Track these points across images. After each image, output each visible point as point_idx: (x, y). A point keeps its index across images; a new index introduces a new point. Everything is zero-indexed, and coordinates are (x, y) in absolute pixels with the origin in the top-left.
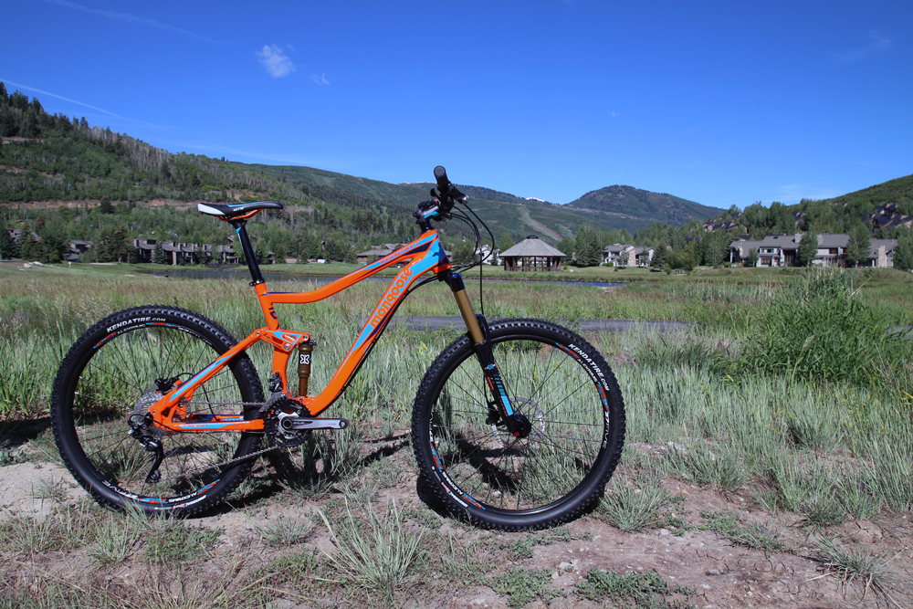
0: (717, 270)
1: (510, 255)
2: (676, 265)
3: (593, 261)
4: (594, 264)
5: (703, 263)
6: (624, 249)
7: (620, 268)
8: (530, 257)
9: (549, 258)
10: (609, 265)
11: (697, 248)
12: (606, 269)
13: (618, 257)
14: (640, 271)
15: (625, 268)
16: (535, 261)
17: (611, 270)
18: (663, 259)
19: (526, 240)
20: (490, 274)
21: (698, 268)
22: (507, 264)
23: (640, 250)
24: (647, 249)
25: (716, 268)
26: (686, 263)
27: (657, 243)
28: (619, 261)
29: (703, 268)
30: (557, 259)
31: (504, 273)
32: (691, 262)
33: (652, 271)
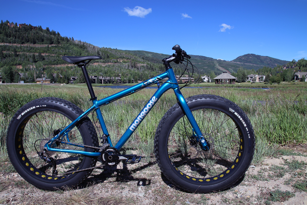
0: (290, 83)
1: (217, 79)
2: (274, 81)
3: (243, 80)
4: (244, 81)
5: (284, 80)
6: (255, 76)
7: (253, 83)
8: (224, 79)
9: (231, 79)
10: (249, 82)
11: (281, 75)
12: (248, 83)
13: (252, 79)
14: (260, 84)
15: (255, 83)
16: (226, 81)
17: (250, 83)
18: (269, 79)
19: (223, 74)
20: (211, 85)
21: (282, 82)
22: (216, 82)
23: (260, 76)
24: (263, 76)
26: (278, 81)
27: (267, 74)
28: (253, 80)
29: (284, 82)
30: (234, 80)
31: (216, 85)
32: (279, 81)
33: (265, 83)
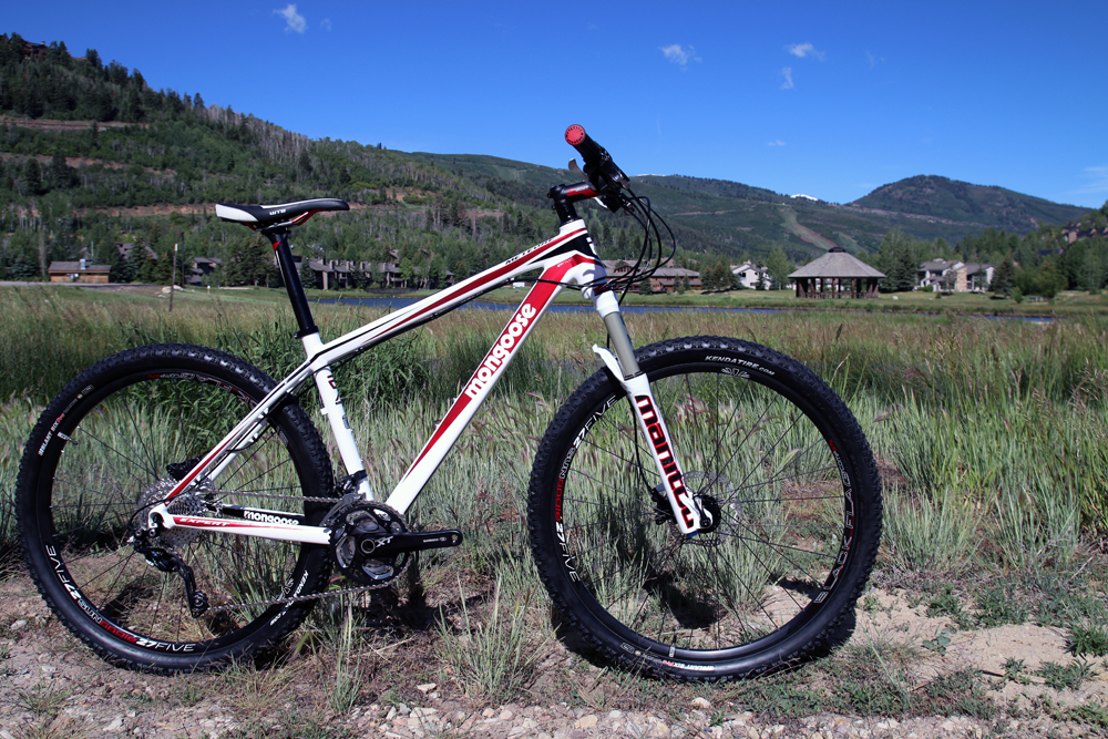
0: (1096, 298)
1: (804, 275)
2: (1030, 290)
3: (904, 283)
4: (905, 288)
5: (1072, 286)
6: (951, 266)
7: (945, 294)
8: (833, 278)
9: (859, 280)
10: (928, 290)
11: (1061, 265)
12: (923, 295)
13: (940, 279)
14: (973, 298)
15: (951, 294)
16: (840, 284)
17: (931, 297)
18: (1009, 281)
19: (829, 254)
20: (781, 302)
21: (1064, 293)
22: (801, 288)
23: (974, 268)
24: (984, 266)
25: (1093, 293)
26: (1047, 287)
27: (1001, 260)
28: (942, 284)
29: (1070, 294)
30: (872, 281)
31: (798, 300)
32: (1053, 287)
33: (993, 298)
